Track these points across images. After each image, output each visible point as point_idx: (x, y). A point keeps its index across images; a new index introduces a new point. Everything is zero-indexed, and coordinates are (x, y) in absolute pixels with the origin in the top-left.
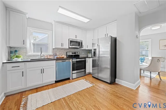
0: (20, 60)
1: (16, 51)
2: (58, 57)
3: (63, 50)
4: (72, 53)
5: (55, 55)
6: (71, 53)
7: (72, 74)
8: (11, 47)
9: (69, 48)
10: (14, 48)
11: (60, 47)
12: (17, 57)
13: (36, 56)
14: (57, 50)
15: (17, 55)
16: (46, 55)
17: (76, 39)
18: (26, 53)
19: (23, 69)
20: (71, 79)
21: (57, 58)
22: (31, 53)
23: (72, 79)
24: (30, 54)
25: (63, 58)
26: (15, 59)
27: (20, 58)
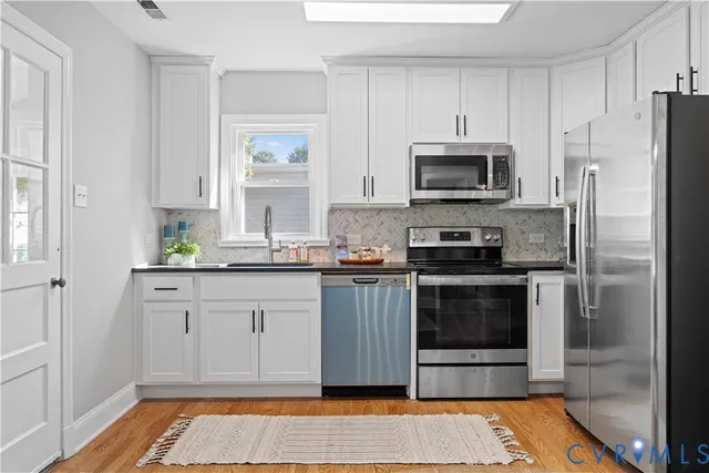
0: (191, 262)
1: (181, 226)
2: (352, 257)
3: (384, 217)
4: (444, 236)
5: (339, 247)
6: (436, 233)
7: (419, 365)
8: (169, 212)
9: (413, 202)
10: (180, 211)
11: (356, 198)
12: (179, 251)
13: (254, 250)
14: (350, 216)
15: (185, 241)
16: (295, 246)
17: (464, 140)
18: (217, 232)
19: (190, 301)
20: (413, 395)
21: (342, 262)
22: (238, 232)
23: (418, 398)
24: (230, 238)
25: (379, 262)
26: (175, 260)
27: (193, 256)
